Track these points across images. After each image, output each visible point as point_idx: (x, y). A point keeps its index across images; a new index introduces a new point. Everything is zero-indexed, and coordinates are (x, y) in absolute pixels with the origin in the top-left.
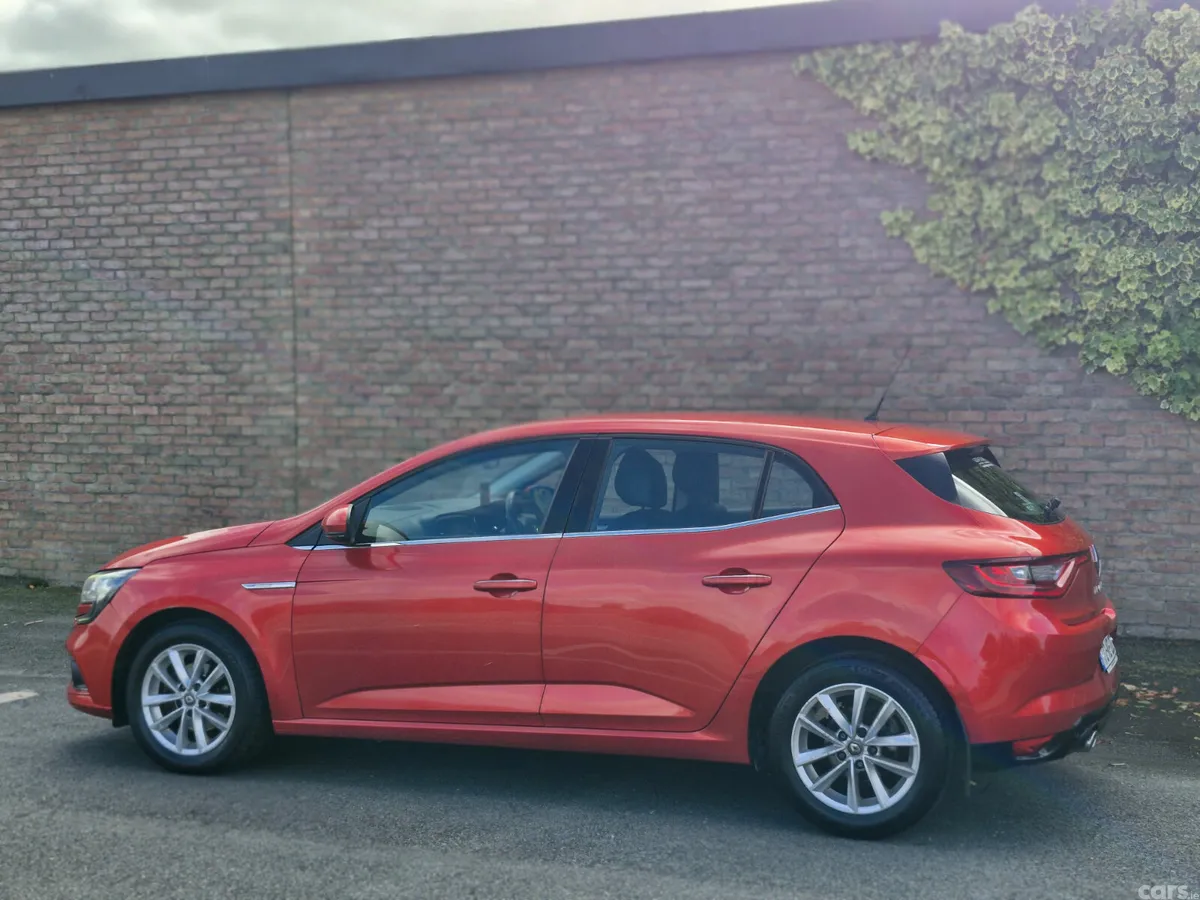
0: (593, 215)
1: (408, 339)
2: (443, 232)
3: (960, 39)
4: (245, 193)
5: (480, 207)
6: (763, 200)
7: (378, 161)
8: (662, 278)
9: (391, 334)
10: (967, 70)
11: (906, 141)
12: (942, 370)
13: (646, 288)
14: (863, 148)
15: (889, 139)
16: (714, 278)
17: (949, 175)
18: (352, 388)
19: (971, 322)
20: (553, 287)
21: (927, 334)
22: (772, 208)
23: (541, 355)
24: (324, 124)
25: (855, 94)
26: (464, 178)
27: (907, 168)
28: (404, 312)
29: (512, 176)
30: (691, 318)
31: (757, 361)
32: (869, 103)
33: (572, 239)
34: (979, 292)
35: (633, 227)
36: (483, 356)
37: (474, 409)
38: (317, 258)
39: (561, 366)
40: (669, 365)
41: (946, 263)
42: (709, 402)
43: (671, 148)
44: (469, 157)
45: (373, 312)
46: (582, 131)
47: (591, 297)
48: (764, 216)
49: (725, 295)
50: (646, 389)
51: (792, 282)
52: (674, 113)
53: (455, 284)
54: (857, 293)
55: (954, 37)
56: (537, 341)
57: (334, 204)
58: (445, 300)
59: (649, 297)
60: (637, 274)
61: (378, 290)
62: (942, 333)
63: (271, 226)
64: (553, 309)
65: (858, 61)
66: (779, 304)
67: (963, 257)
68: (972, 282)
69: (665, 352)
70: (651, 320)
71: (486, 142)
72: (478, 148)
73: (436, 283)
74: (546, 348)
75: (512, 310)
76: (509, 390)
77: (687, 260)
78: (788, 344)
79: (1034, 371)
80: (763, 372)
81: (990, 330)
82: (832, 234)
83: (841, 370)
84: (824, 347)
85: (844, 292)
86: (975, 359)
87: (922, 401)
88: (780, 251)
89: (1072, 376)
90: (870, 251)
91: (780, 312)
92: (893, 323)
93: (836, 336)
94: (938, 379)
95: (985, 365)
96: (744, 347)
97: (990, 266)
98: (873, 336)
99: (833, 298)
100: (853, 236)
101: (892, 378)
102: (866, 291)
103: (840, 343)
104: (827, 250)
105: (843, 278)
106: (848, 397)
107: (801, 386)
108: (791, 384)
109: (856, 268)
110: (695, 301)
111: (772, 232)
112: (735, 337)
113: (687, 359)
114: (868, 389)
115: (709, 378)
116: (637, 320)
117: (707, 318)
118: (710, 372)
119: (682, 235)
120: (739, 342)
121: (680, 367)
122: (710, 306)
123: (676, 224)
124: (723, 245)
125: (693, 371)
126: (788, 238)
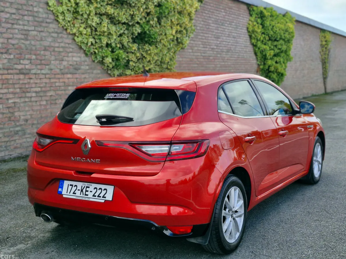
12: (63, 60)
19: (69, 44)
21: (58, 47)
31: (10, 54)
34: (73, 34)
51: (21, 22)
54: (40, 29)
62: (62, 47)
66: (17, 31)
68: (71, 30)
78: (20, 48)
79: (83, 61)
80: (12, 59)
81: (73, 47)
82: (32, 5)
83: (37, 59)
84: (31, 50)
85: (36, 28)
86: (70, 57)
87: (58, 71)
88: (16, 9)
89: (90, 63)
90: (43, 14)
91: (16, 34)
92: (50, 42)
93: (34, 46)
94: (62, 63)
95: (72, 59)
96: (6, 48)
97: (76, 25)
98: (45, 47)
99: (33, 31)
100: (38, 7)
101: (50, 62)
102: (43, 30)
103: (36, 49)
104: (30, 11)
105: (35, 23)
106: (38, 69)
107: (25, 65)
108: (22, 64)
109: (39, 20)
111: (13, 1)
112: (2, 43)
114: (44, 66)
120: (4, 46)
126: (18, 4)
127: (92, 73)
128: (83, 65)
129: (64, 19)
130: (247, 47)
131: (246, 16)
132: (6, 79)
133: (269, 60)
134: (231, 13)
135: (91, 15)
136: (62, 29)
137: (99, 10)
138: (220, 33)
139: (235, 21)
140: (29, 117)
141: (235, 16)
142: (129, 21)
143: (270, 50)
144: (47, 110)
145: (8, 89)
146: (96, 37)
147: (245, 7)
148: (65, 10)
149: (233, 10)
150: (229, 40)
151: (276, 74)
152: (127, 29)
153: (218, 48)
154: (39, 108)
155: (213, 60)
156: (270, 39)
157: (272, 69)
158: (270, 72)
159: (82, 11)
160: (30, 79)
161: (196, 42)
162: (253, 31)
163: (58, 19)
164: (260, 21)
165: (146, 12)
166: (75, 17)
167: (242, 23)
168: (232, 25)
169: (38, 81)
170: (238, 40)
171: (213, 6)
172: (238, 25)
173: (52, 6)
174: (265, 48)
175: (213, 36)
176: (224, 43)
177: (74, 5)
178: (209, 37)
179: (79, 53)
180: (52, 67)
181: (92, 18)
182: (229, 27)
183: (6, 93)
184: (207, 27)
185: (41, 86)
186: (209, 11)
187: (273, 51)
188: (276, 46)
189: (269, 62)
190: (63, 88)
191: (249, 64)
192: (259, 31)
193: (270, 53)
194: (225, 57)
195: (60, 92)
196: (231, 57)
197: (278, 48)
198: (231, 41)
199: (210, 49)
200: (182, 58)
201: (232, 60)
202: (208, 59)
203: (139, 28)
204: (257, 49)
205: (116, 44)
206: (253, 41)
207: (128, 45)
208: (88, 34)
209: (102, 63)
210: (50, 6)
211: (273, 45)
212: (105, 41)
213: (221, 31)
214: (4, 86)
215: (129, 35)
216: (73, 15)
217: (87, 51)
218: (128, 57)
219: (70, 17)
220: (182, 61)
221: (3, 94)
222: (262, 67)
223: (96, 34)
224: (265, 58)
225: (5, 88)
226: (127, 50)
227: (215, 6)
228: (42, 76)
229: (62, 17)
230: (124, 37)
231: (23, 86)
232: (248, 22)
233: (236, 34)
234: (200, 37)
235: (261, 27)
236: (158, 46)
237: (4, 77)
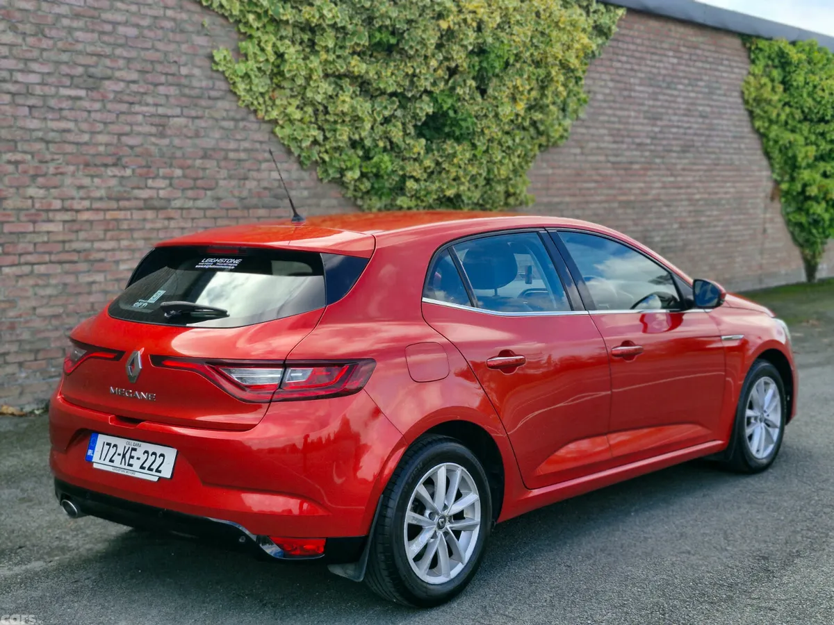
6: (126, 24)
12: (246, 179)
13: (28, 92)
16: (87, 89)
19: (261, 143)
21: (236, 150)
22: (132, 32)
30: (71, 125)
31: (124, 167)
34: (270, 121)
35: (14, 28)
40: (51, 168)
42: (86, 204)
48: (126, 37)
49: (97, 106)
50: (32, 191)
51: (150, 100)
54: (193, 113)
59: (31, 101)
60: (19, 77)
62: (245, 150)
66: (140, 118)
67: (262, 94)
68: (267, 113)
69: (48, 157)
70: (33, 124)
77: (65, 69)
78: (147, 154)
79: (294, 180)
80: (130, 177)
81: (272, 149)
82: (175, 62)
83: (185, 176)
84: (173, 157)
85: (186, 111)
86: (264, 170)
87: (235, 202)
88: (139, 71)
89: (312, 184)
90: (201, 80)
91: (141, 124)
92: (217, 140)
93: (181, 148)
94: (244, 184)
95: (270, 175)
96: (114, 154)
97: (278, 102)
98: (205, 150)
99: (178, 116)
100: (190, 66)
101: (217, 183)
102: (200, 113)
103: (183, 154)
104: (173, 75)
105: (184, 99)
106: (190, 199)
107: (158, 189)
108: (151, 188)
109: (193, 93)
110: (71, 109)
111: (133, 54)
112: (107, 145)
113: (68, 164)
114: (202, 192)
115: (86, 181)
116: (20, 123)
117: (84, 126)
118: (87, 176)
119: (60, 44)
120: (112, 150)
121: (60, 170)
122: (85, 114)
123: (54, 33)
124: (95, 58)
125: (73, 175)
126: (145, 61)
127: (318, 205)
128: (295, 189)
129: (251, 89)
130: (742, 138)
131: (740, 65)
132: (116, 220)
133: (805, 168)
134: (694, 58)
135: (314, 77)
136: (245, 110)
137: (332, 66)
138: (662, 107)
139: (706, 78)
141: (708, 66)
142: (404, 89)
143: (807, 144)
145: (118, 240)
146: (326, 126)
147: (737, 42)
148: (252, 70)
149: (699, 52)
150: (688, 122)
151: (824, 204)
152: (402, 106)
153: (656, 142)
155: (642, 172)
156: (805, 119)
157: (813, 191)
158: (809, 198)
159: (290, 71)
160: (169, 219)
161: (592, 131)
162: (758, 101)
163: (237, 91)
164: (779, 74)
165: (448, 69)
166: (276, 85)
167: (728, 81)
168: (696, 86)
169: (189, 224)
170: (715, 121)
171: (642, 45)
172: (715, 85)
173: (223, 63)
174: (792, 139)
175: (642, 115)
176: (674, 130)
177: (272, 58)
178: (629, 117)
179: (286, 162)
180: (220, 193)
181: (316, 85)
182: (688, 91)
183: (113, 250)
184: (626, 93)
186: (633, 56)
187: (814, 148)
188: (823, 134)
189: (806, 175)
191: (748, 179)
192: (775, 98)
193: (806, 152)
194: (675, 164)
196: (694, 164)
197: (828, 139)
198: (695, 126)
199: (634, 147)
200: (553, 168)
201: (698, 170)
202: (625, 169)
203: (428, 105)
204: (771, 143)
205: (374, 140)
206: (758, 124)
207: (404, 141)
208: (307, 119)
209: (340, 182)
210: (217, 64)
211: (814, 133)
212: (344, 134)
213: (666, 101)
214: (109, 234)
215: (407, 120)
216: (271, 79)
217: (305, 157)
218: (403, 168)
219: (263, 84)
220: (553, 174)
221: (106, 251)
222: (784, 186)
223: (327, 121)
224: (792, 165)
225: (112, 239)
226: (401, 154)
227: (646, 43)
228: (194, 213)
229: (246, 85)
230: (395, 126)
231: (154, 235)
232: (745, 78)
233: (708, 109)
234: (602, 118)
235: (780, 88)
236: (476, 142)
237: (109, 215)
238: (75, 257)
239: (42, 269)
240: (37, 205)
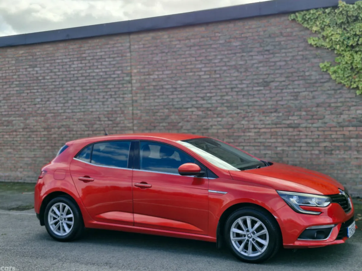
0: (225, 68)
1: (167, 109)
2: (178, 75)
3: (345, 6)
4: (117, 65)
5: (189, 67)
6: (280, 61)
7: (157, 54)
8: (247, 87)
9: (162, 107)
10: (348, 16)
11: (327, 40)
12: (341, 114)
13: (242, 90)
14: (313, 43)
15: (322, 39)
16: (264, 86)
17: (342, 50)
18: (150, 124)
19: (351, 98)
20: (212, 91)
21: (336, 103)
22: (283, 63)
23: (209, 113)
24: (141, 43)
25: (310, 26)
26: (184, 58)
27: (328, 49)
28: (166, 100)
29: (199, 57)
30: (257, 100)
31: (279, 113)
32: (315, 29)
33: (218, 76)
34: (354, 88)
35: (238, 71)
36: (191, 113)
37: (188, 130)
38: (139, 85)
39: (215, 116)
40: (250, 115)
41: (341, 79)
42: (263, 126)
43: (249, 46)
44: (185, 51)
45: (156, 101)
46: (221, 42)
47: (225, 94)
48: (280, 66)
49: (268, 92)
50: (243, 122)
51: (290, 87)
52: (250, 34)
53: (181, 91)
54: (312, 90)
55: (343, 6)
56: (208, 108)
57: (144, 68)
58: (179, 96)
59: (243, 93)
60: (239, 86)
61: (158, 94)
62: (341, 102)
63: (125, 75)
64: (213, 98)
65: (311, 15)
66: (286, 94)
67: (348, 77)
68: (351, 85)
69: (249, 111)
70: (244, 100)
71: (191, 46)
72: (188, 49)
73: (176, 91)
74: (211, 110)
75: (200, 98)
76: (199, 124)
77: (255, 81)
78: (290, 107)
80: (281, 116)
81: (358, 100)
82: (303, 71)
83: (307, 115)
84: (301, 108)
85: (308, 89)
86: (353, 110)
88: (286, 77)
90: (316, 76)
92: (324, 99)
93: (305, 104)
94: (340, 117)
95: (356, 112)
97: (357, 80)
98: (318, 104)
99: (304, 92)
100: (310, 71)
101: (324, 117)
102: (315, 89)
103: (307, 106)
104: (302, 76)
105: (307, 85)
106: (310, 123)
107: (294, 120)
108: (291, 120)
109: (312, 82)
110: (258, 94)
111: (283, 71)
112: (272, 105)
113: (256, 113)
114: (317, 121)
115: (263, 118)
116: (239, 101)
117: (262, 99)
118: (263, 116)
119: (254, 73)
120: (273, 107)
121: (254, 115)
122: (263, 95)
123: (252, 70)
124: (267, 76)
125: (258, 116)
126: (289, 73)
132: (276, 132)
140: (298, 163)
144: (319, 159)
154: (309, 156)
160: (300, 131)
169: (309, 133)
180: (326, 120)
183: (274, 142)
185: (313, 137)
190: (341, 140)
195: (337, 144)
214: (273, 137)
216: (353, 70)
221: (272, 143)
225: (274, 138)
228: (312, 129)
231: (293, 137)
237: (272, 130)
238: (259, 144)
239: (247, 148)
240: (245, 127)
